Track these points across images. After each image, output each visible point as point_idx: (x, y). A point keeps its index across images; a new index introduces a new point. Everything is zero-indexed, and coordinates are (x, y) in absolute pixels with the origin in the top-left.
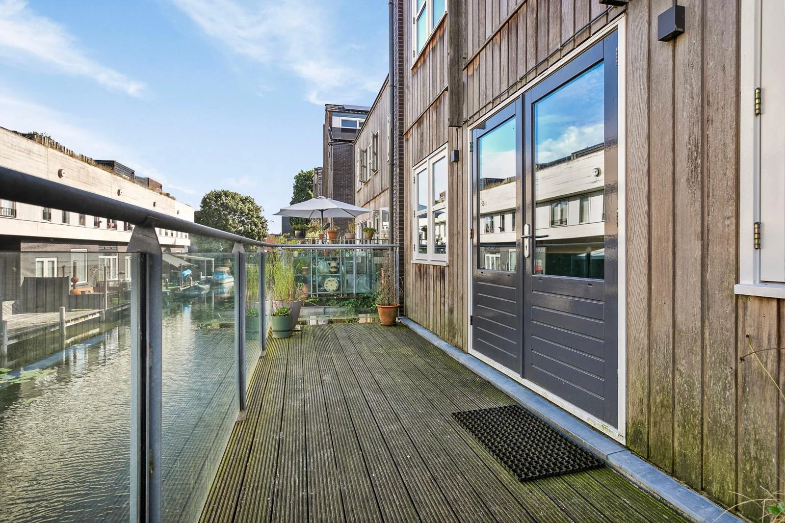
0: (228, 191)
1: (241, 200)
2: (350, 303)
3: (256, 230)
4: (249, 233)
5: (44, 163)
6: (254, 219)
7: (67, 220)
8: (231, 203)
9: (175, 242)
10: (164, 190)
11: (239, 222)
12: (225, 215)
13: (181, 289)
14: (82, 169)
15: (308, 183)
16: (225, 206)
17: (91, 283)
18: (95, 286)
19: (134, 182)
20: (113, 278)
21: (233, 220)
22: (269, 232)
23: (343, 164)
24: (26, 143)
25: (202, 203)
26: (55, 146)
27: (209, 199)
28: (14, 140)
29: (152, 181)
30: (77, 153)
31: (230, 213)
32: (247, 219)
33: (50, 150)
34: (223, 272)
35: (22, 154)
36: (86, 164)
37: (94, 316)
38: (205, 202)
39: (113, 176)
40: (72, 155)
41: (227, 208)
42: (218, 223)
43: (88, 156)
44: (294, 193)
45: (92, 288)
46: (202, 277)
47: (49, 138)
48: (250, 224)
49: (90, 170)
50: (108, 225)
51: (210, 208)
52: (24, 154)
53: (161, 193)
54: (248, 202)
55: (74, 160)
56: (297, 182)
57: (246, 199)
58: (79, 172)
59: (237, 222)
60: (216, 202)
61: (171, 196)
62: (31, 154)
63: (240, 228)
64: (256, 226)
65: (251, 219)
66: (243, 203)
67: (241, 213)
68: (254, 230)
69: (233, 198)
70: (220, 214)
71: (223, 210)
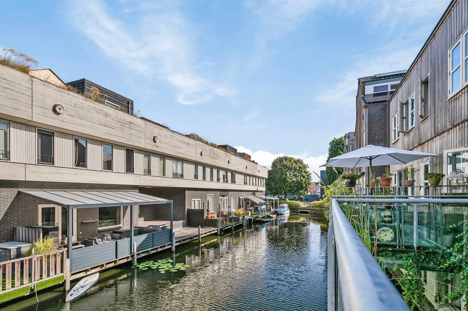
0: (287, 157)
1: (295, 162)
2: (409, 256)
3: (304, 180)
4: (299, 182)
5: (194, 149)
6: (303, 173)
7: (205, 179)
8: (288, 164)
9: (257, 189)
10: (252, 159)
11: (294, 176)
12: (285, 172)
13: (260, 217)
14: (211, 151)
15: (339, 146)
16: (285, 166)
17: (216, 212)
18: (218, 214)
19: (236, 156)
20: (226, 209)
21: (290, 174)
22: (312, 181)
23: (377, 122)
24: (187, 140)
25: (272, 165)
26: (199, 140)
27: (276, 163)
28: (182, 138)
29: (246, 154)
30: (209, 142)
31: (288, 170)
32: (298, 173)
33: (197, 142)
34: (284, 207)
35: (185, 145)
36: (213, 148)
37: (215, 232)
38: (274, 164)
39: (226, 153)
40: (207, 143)
41: (286, 167)
42: (281, 177)
43: (214, 143)
44: (329, 154)
45: (216, 215)
46: (272, 209)
47: (197, 136)
48: (300, 176)
49: (215, 151)
50: (224, 180)
51: (277, 167)
52: (186, 145)
53: (250, 161)
54: (299, 163)
55: (208, 146)
56: (331, 146)
57: (298, 161)
58: (210, 152)
59: (292, 176)
60: (280, 164)
61: (255, 162)
62: (189, 145)
63: (294, 179)
64: (304, 177)
65: (300, 173)
66: (296, 164)
67: (295, 170)
68: (302, 180)
69: (290, 161)
70: (282, 171)
71: (284, 169)
